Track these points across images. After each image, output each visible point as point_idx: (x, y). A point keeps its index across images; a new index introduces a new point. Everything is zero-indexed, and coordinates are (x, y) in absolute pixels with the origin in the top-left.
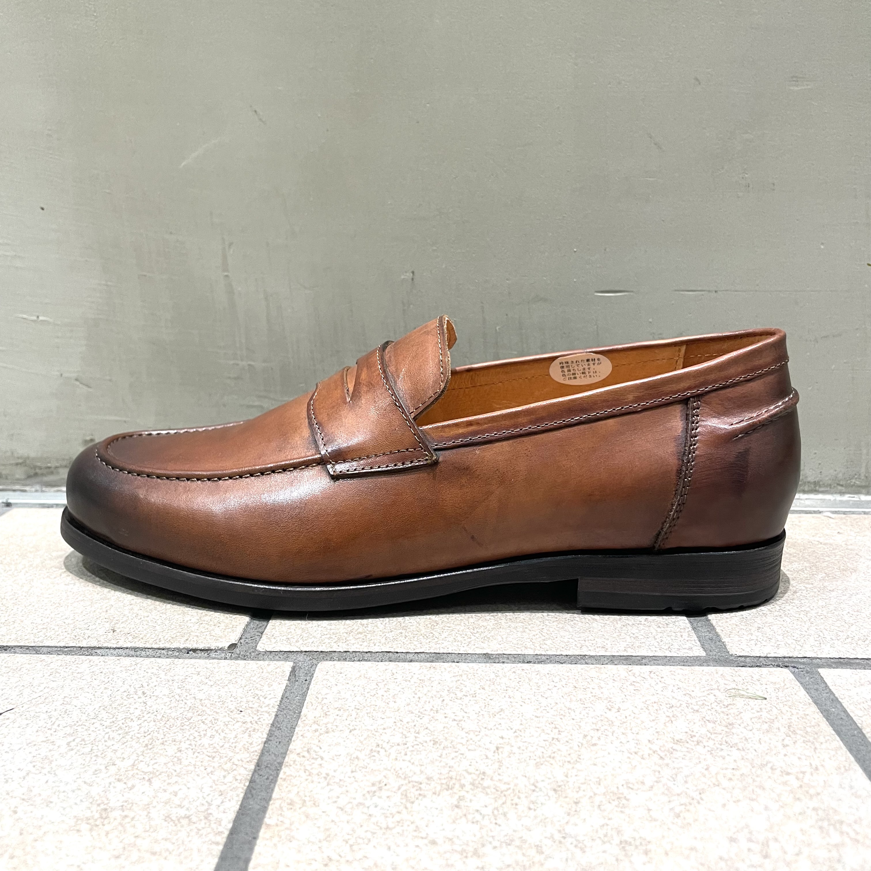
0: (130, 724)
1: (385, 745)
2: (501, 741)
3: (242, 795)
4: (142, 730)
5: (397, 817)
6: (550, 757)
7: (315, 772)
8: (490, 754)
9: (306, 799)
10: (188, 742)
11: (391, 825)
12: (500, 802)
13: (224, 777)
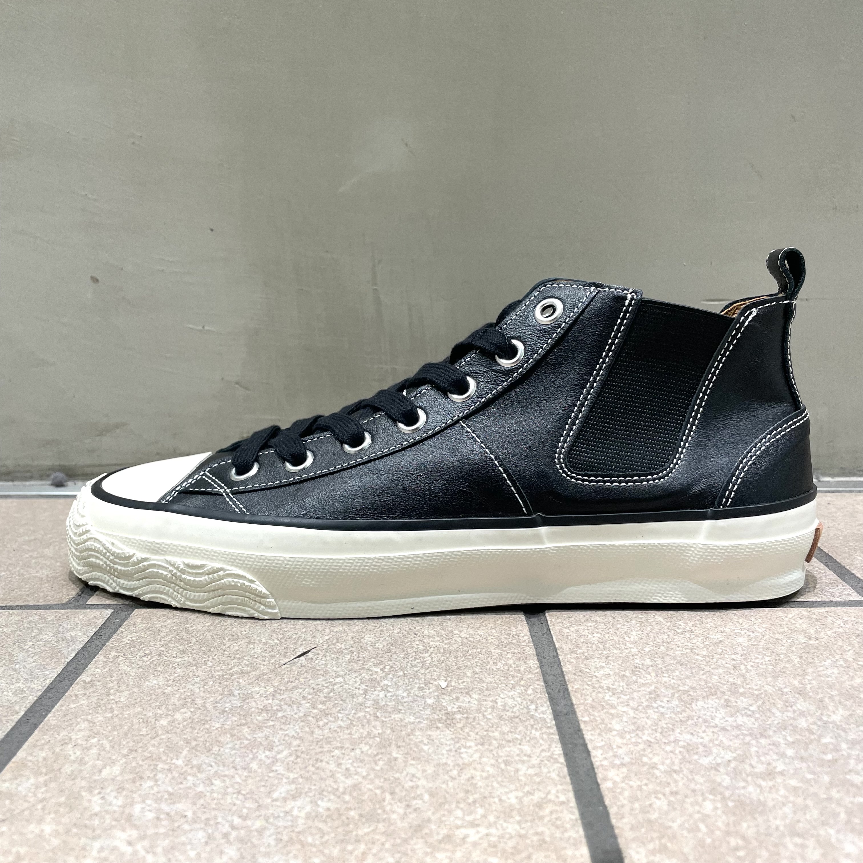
0: (422, 655)
1: (641, 666)
2: (734, 662)
3: (548, 703)
4: (434, 659)
5: (685, 714)
6: (781, 671)
7: (597, 686)
8: (732, 672)
9: (603, 703)
10: (478, 667)
11: (683, 719)
12: (760, 702)
13: (526, 691)
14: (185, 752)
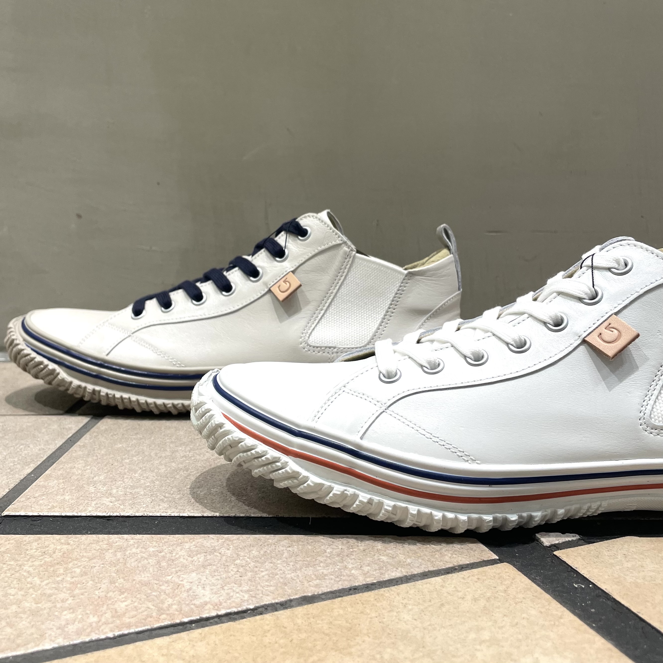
14: (139, 472)
